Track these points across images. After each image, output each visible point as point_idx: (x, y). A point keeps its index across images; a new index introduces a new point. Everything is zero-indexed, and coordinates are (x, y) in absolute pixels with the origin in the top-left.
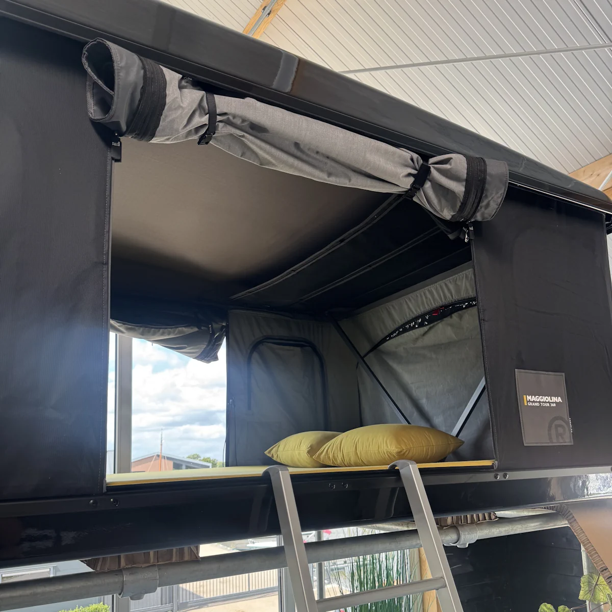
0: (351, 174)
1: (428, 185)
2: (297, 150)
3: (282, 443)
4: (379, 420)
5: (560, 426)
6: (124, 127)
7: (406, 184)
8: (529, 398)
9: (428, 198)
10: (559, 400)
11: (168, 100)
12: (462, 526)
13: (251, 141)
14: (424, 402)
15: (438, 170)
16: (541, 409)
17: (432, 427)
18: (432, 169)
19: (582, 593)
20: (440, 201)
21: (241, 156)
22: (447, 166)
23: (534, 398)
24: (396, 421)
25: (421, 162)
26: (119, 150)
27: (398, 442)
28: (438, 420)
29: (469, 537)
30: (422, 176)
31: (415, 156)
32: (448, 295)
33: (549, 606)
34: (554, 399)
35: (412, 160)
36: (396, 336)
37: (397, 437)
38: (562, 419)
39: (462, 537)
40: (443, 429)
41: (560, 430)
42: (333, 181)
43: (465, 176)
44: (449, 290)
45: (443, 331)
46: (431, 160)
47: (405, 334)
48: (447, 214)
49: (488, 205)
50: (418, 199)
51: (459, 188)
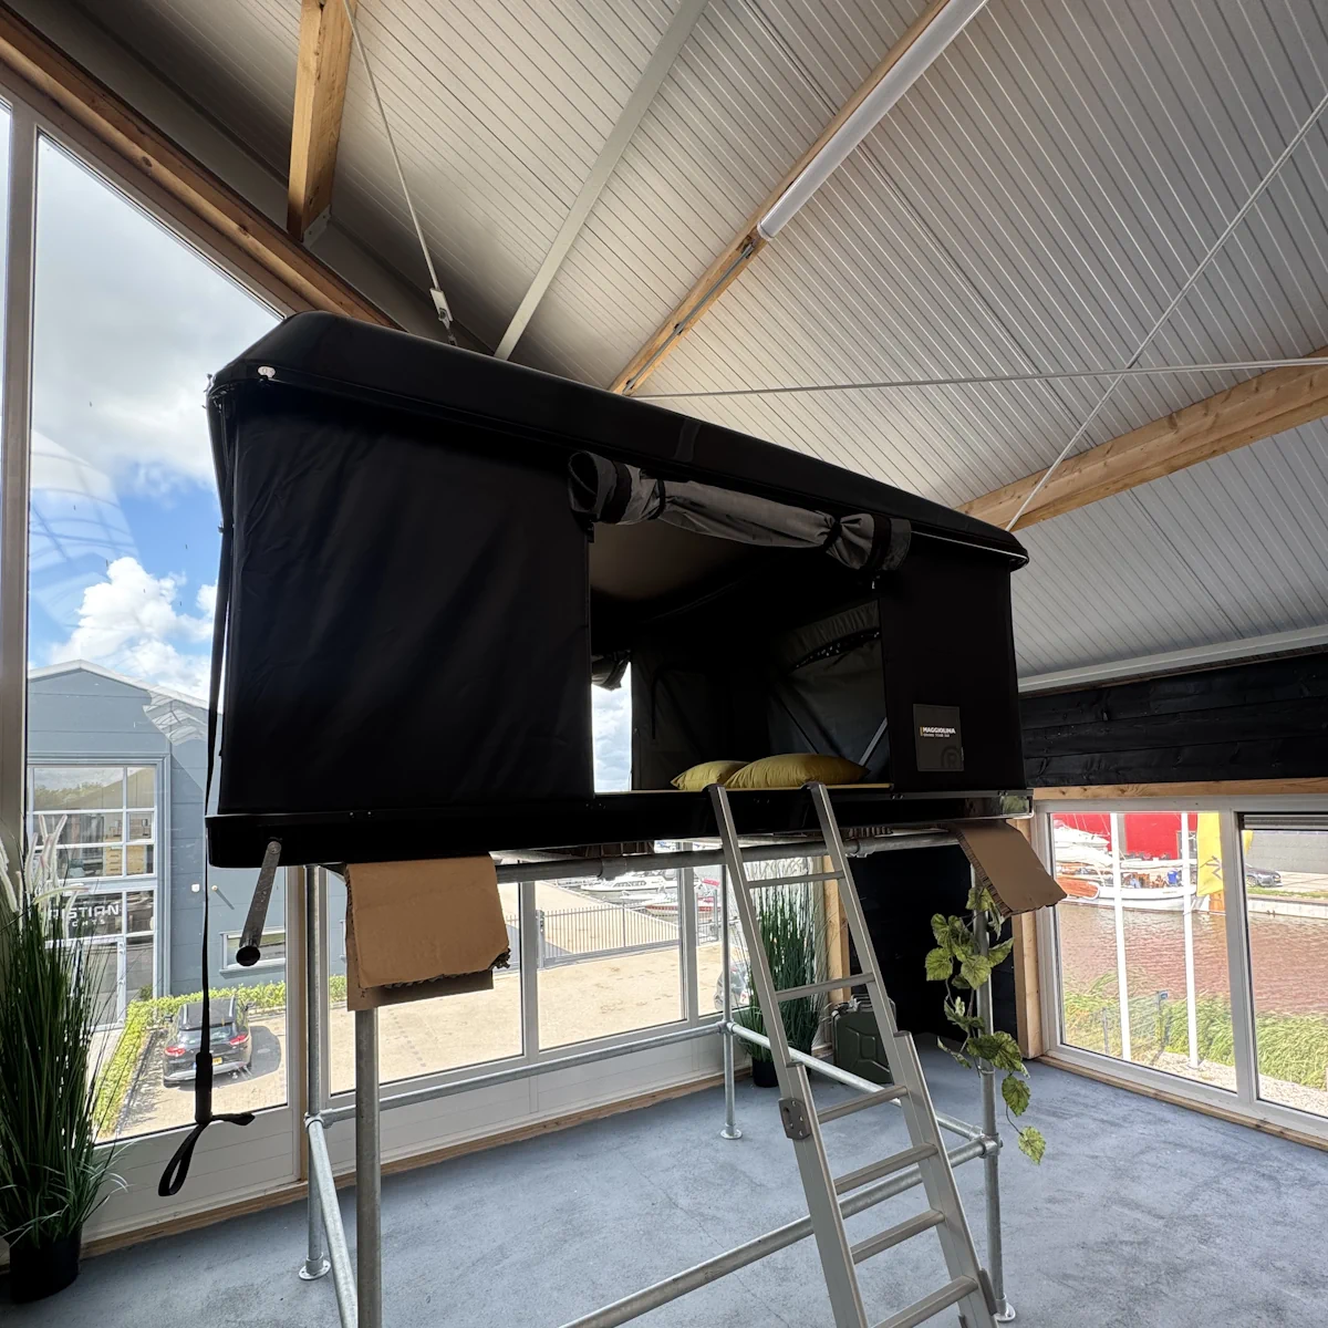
0: (773, 536)
1: (839, 541)
2: (728, 520)
3: (689, 773)
4: (785, 749)
5: (952, 754)
6: (598, 517)
7: (821, 540)
8: (925, 729)
9: (839, 551)
10: (953, 731)
11: (633, 494)
12: (862, 839)
13: (690, 516)
14: (833, 732)
15: (847, 528)
16: (935, 739)
17: (841, 757)
18: (844, 528)
19: (969, 903)
20: (850, 555)
21: (682, 525)
22: (856, 526)
23: (929, 730)
24: (806, 751)
25: (834, 520)
26: (591, 534)
27: (808, 770)
28: (846, 751)
29: (868, 849)
30: (835, 532)
31: (829, 517)
32: (860, 625)
33: (940, 916)
34: (949, 731)
35: (826, 520)
36: (806, 664)
37: (807, 765)
38: (955, 748)
39: (862, 849)
40: (851, 759)
41: (952, 758)
42: (757, 542)
43: (872, 535)
44: (861, 618)
45: (854, 661)
46: (843, 519)
47: (816, 663)
48: (856, 565)
49: (892, 559)
50: (832, 552)
51: (866, 545)
